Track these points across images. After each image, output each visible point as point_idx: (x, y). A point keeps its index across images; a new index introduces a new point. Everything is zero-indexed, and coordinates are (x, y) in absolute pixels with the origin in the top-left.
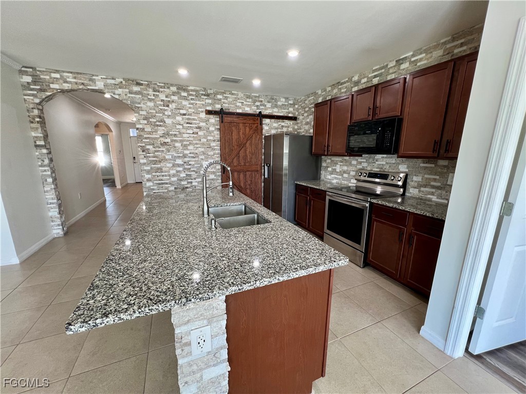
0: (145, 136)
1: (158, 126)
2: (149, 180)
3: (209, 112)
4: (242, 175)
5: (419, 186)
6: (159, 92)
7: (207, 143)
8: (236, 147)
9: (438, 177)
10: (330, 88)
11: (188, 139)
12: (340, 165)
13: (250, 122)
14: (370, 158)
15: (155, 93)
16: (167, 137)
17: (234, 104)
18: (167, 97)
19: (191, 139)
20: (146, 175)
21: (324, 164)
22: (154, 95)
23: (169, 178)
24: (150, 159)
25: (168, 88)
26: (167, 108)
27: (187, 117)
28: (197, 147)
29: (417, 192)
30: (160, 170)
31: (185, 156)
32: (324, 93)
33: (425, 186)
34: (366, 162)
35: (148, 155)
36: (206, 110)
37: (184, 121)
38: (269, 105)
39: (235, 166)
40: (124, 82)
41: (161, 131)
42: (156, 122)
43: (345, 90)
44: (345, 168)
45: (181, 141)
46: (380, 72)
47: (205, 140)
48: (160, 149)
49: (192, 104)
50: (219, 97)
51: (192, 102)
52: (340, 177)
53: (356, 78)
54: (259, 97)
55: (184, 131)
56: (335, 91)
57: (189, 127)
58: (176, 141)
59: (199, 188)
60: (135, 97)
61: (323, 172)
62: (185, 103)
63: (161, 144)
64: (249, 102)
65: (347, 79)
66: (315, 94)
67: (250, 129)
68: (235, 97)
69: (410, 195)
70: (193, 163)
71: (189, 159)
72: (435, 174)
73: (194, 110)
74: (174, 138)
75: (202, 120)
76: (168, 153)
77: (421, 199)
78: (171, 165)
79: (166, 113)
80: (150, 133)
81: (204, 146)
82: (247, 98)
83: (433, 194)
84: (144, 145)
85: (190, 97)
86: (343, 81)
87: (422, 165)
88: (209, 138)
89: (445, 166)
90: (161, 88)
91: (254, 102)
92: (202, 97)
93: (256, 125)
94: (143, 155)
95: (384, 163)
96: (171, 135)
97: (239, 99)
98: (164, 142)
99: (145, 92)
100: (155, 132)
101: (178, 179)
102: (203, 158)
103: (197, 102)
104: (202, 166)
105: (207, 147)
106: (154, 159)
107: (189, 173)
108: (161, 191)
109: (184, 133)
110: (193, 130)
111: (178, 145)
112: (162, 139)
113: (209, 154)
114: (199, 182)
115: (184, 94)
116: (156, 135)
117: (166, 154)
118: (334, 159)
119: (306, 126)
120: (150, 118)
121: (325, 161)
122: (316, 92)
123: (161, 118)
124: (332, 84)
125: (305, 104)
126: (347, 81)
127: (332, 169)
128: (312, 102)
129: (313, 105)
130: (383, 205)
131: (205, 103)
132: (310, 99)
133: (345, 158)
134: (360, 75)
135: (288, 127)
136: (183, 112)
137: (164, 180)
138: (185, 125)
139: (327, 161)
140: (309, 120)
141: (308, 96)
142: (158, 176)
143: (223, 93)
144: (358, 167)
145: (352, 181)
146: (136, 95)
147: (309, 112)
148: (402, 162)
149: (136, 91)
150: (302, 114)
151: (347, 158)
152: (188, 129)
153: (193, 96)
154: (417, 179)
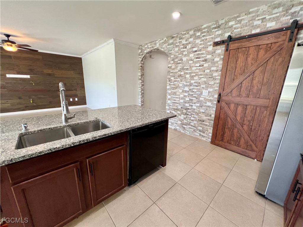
0: (171, 71)
1: (178, 63)
2: (169, 99)
3: (216, 44)
6: (182, 39)
7: (210, 73)
8: (239, 76)
11: (195, 71)
15: (180, 40)
16: (182, 71)
18: (186, 41)
19: (198, 71)
20: (168, 96)
22: (179, 42)
23: (179, 99)
24: (172, 86)
25: (188, 33)
26: (185, 49)
27: (197, 53)
28: (201, 78)
30: (175, 93)
31: (191, 85)
35: (171, 83)
36: (214, 42)
37: (195, 57)
40: (166, 39)
41: (179, 67)
42: (178, 61)
47: (208, 71)
48: (177, 80)
49: (203, 40)
50: (231, 23)
51: (203, 38)
55: (193, 65)
57: (197, 61)
58: (187, 73)
59: (196, 111)
60: (170, 47)
62: (198, 41)
63: (178, 76)
64: (276, 13)
67: (267, 52)
68: (254, 15)
70: (196, 90)
71: (193, 87)
73: (203, 46)
74: (186, 72)
75: (209, 53)
76: (181, 83)
78: (181, 91)
79: (184, 53)
80: (174, 69)
81: (207, 77)
82: (275, 8)
84: (170, 77)
85: (202, 35)
88: (212, 69)
90: (184, 35)
92: (213, 30)
93: (279, 44)
94: (169, 83)
96: (185, 69)
99: (175, 42)
100: (176, 68)
101: (184, 102)
102: (204, 87)
103: (207, 37)
104: (202, 93)
105: (209, 77)
106: (173, 86)
107: (191, 98)
108: (174, 107)
109: (193, 67)
110: (200, 63)
111: (188, 76)
112: (179, 73)
113: (209, 84)
114: (197, 106)
115: (198, 34)
116: (176, 70)
117: (180, 83)
120: (175, 59)
123: (181, 57)
131: (215, 35)
136: (195, 49)
137: (176, 101)
138: (194, 60)
142: (173, 98)
143: (237, 17)
146: (171, 45)
149: (171, 43)
152: (197, 63)
153: (205, 33)
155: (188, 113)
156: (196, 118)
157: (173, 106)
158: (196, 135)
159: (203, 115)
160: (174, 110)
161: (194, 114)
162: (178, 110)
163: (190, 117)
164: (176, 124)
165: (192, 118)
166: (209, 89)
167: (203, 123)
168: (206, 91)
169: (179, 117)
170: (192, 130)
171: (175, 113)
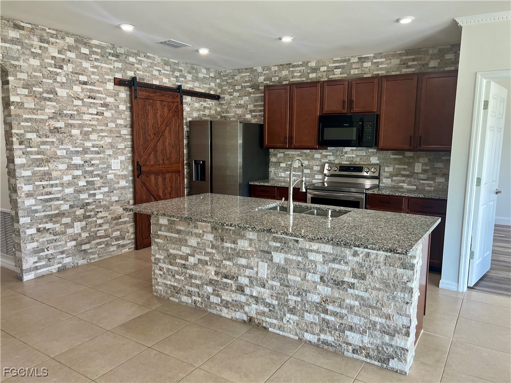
0: (25, 116)
1: (45, 99)
2: (29, 195)
3: (119, 82)
4: (160, 179)
5: (391, 176)
6: (48, 43)
7: (116, 129)
8: (152, 136)
9: (406, 167)
10: (276, 68)
11: (91, 123)
13: (169, 100)
14: (337, 151)
15: (42, 45)
16: (59, 118)
17: (149, 72)
18: (60, 52)
19: (95, 123)
20: (24, 186)
21: (273, 159)
22: (40, 47)
23: (61, 188)
24: (32, 157)
25: (63, 38)
26: (59, 71)
27: (89, 87)
28: (103, 137)
29: (390, 182)
30: (47, 175)
31: (86, 151)
32: (267, 72)
33: (397, 175)
34: (333, 155)
35: (29, 149)
36: (115, 78)
37: (85, 93)
38: (189, 77)
39: (152, 166)
41: (50, 108)
42: (43, 93)
43: (300, 74)
45: (81, 126)
46: (342, 64)
47: (114, 125)
48: (48, 140)
49: (96, 67)
50: (132, 59)
51: (96, 64)
52: (300, 173)
53: (313, 64)
54: (177, 64)
55: (84, 109)
56: (285, 73)
57: (91, 103)
59: (105, 203)
60: (11, 49)
61: (272, 170)
62: (86, 64)
63: (51, 131)
64: (167, 70)
65: (301, 63)
66: (252, 70)
67: (169, 110)
68: (151, 61)
69: (383, 185)
70: (97, 162)
71: (92, 156)
72: (404, 165)
73: (98, 77)
74: (71, 122)
75: (109, 94)
76: (61, 147)
77: (394, 188)
78: (63, 167)
79: (59, 79)
80: (33, 111)
81: (113, 135)
82: (165, 64)
83: (404, 182)
84: (22, 131)
85: (94, 56)
86: (295, 64)
87: (392, 156)
88: (119, 122)
89: (411, 157)
90: (52, 37)
91: (173, 71)
92: (110, 57)
93: (176, 104)
94: (21, 149)
95: (354, 156)
96: (66, 115)
97: (155, 65)
98: (55, 128)
99: (27, 41)
100: (41, 110)
101: (75, 191)
102: (111, 153)
103: (104, 65)
104: (109, 167)
105: (117, 137)
106: (39, 157)
107: (91, 179)
108: (48, 213)
109: (84, 113)
110: (97, 109)
111: (75, 132)
112: (51, 122)
113: (118, 147)
114: (104, 194)
115: (85, 51)
116: (42, 114)
117: (57, 147)
118: (289, 153)
119: (237, 110)
120: (34, 85)
121: (275, 155)
122: (254, 68)
123: (51, 86)
124: (279, 64)
125: (235, 80)
126: (302, 65)
127: (286, 165)
128: (247, 79)
129: (249, 84)
130: (379, 195)
131: (114, 67)
132: (242, 75)
133: (305, 151)
134: (318, 62)
135: (210, 108)
136: (83, 78)
137: (53, 194)
138: (85, 100)
139: (278, 156)
140: (242, 102)
141: (240, 71)
142: (44, 187)
143: (136, 55)
144: (322, 161)
145: (316, 177)
146: (13, 44)
147: (243, 93)
148: (373, 154)
149: (13, 37)
150: (229, 92)
151: (308, 151)
152: (90, 106)
153: (98, 55)
154: (388, 169)
155: (88, 214)
156: (107, 217)
157: (44, 211)
158: (112, 251)
159: (117, 207)
160: (51, 218)
161: (102, 210)
162: (64, 214)
163: (95, 219)
164: (62, 253)
165: (99, 221)
166: (119, 157)
167: (120, 220)
168: (116, 160)
169: (69, 231)
170: (103, 246)
171: (54, 226)
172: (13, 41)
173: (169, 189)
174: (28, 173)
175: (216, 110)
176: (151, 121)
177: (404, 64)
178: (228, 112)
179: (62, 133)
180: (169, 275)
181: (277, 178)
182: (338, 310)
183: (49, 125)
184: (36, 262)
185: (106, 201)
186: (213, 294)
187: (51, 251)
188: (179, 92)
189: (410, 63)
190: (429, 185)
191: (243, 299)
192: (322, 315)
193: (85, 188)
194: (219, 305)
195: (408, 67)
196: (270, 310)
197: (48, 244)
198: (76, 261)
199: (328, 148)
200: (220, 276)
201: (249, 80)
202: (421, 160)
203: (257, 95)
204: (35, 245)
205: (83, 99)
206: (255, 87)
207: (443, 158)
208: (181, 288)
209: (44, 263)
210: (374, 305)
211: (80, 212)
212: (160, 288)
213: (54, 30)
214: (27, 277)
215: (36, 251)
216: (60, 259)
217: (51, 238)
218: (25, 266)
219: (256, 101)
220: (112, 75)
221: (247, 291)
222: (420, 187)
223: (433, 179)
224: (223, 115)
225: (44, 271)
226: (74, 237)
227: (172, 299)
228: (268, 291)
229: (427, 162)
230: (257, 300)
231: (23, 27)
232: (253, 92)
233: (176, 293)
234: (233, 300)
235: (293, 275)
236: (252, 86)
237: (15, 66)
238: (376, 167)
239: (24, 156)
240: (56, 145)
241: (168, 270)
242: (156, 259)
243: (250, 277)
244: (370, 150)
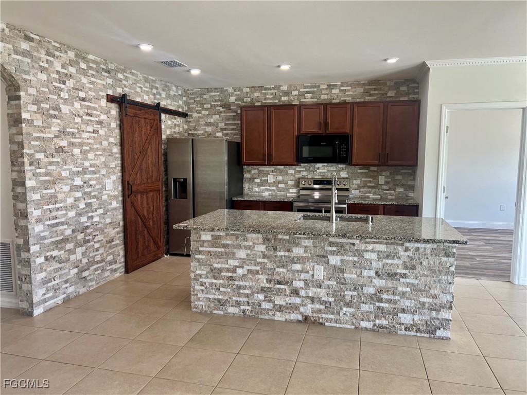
0: (35, 135)
1: (52, 116)
2: (39, 220)
3: (111, 99)
4: (145, 198)
5: (359, 187)
6: (53, 56)
7: (109, 148)
8: (138, 154)
9: (371, 180)
10: (248, 90)
11: (88, 141)
12: (274, 175)
13: (151, 117)
14: (310, 167)
15: (49, 58)
16: (63, 136)
17: (134, 89)
18: (63, 67)
19: (91, 141)
21: (247, 175)
22: (47, 60)
23: (65, 212)
24: (40, 179)
25: (66, 52)
26: (62, 86)
27: (87, 103)
28: (98, 156)
29: (358, 193)
30: (53, 199)
31: (85, 171)
32: (239, 93)
33: (363, 187)
34: (306, 171)
35: (38, 171)
36: (107, 95)
37: (84, 110)
38: (163, 94)
40: (7, 30)
41: (55, 126)
42: (49, 109)
43: (272, 96)
44: (280, 178)
46: (312, 90)
47: (107, 143)
48: (54, 160)
49: (92, 83)
50: (120, 76)
51: (93, 79)
52: (274, 188)
53: (285, 88)
54: (154, 81)
55: (83, 127)
56: (257, 95)
57: (89, 120)
60: (23, 62)
61: (246, 185)
62: (84, 80)
63: (56, 150)
64: (147, 87)
65: (273, 86)
66: (222, 91)
67: (151, 128)
68: (135, 78)
70: (94, 182)
71: (90, 176)
72: (370, 178)
73: (93, 94)
74: (73, 140)
75: (103, 111)
76: (65, 167)
77: (362, 198)
78: (66, 188)
79: (62, 95)
80: (41, 129)
81: (106, 154)
82: (145, 81)
83: (370, 192)
84: (32, 151)
85: (91, 72)
86: (267, 87)
87: (359, 171)
88: (110, 140)
89: (375, 171)
90: (56, 50)
91: (152, 89)
92: (104, 73)
93: (156, 122)
94: (31, 170)
95: (326, 171)
96: (69, 133)
97: (138, 82)
98: (60, 147)
100: (48, 127)
101: (76, 214)
102: (105, 173)
103: (98, 81)
104: (104, 187)
105: (109, 155)
106: (47, 178)
107: (89, 201)
108: (55, 239)
109: (83, 131)
110: (93, 127)
111: (76, 151)
112: (56, 140)
113: (111, 167)
114: (99, 216)
115: (84, 66)
116: (49, 132)
117: (61, 168)
118: (263, 169)
119: (207, 127)
120: (42, 102)
121: (249, 172)
122: (225, 88)
123: (56, 103)
124: (251, 86)
125: (203, 99)
126: (274, 89)
127: (261, 180)
128: (217, 98)
129: (219, 103)
130: (359, 204)
131: (106, 83)
132: (211, 94)
133: (279, 167)
134: (290, 86)
135: (179, 126)
136: (82, 95)
137: (59, 218)
138: (84, 117)
139: (252, 172)
140: (212, 120)
141: (209, 90)
142: (50, 211)
143: (123, 71)
144: (296, 176)
145: (291, 191)
146: (24, 56)
147: (213, 111)
148: (343, 169)
149: (24, 49)
150: (197, 110)
151: (282, 167)
152: (88, 124)
153: (93, 71)
154: (357, 182)
155: (87, 238)
156: (102, 240)
157: (51, 237)
158: (107, 277)
159: (110, 229)
160: (58, 245)
161: (98, 233)
162: (68, 239)
163: (93, 243)
164: (66, 282)
165: (97, 245)
166: (112, 177)
167: (113, 243)
168: (109, 180)
169: (73, 257)
170: (100, 271)
171: (59, 253)
172: (25, 54)
173: (152, 208)
174: (37, 197)
175: (183, 128)
176: (137, 139)
177: (367, 92)
178: (196, 130)
179: (65, 153)
180: (212, 289)
181: (251, 193)
182: (392, 297)
183: (55, 144)
184: (45, 294)
185: (101, 223)
186: (264, 301)
187: (57, 281)
188: (158, 110)
189: (372, 92)
190: (391, 194)
191: (298, 300)
192: (377, 304)
193: (85, 210)
194: (271, 310)
195: (370, 95)
196: (326, 307)
197: (55, 273)
198: (78, 290)
199: (302, 164)
200: (272, 283)
201: (219, 99)
202: (384, 173)
203: (228, 114)
204: (43, 275)
205: (82, 117)
206: (227, 106)
207: (402, 171)
208: (227, 300)
209: (51, 294)
210: (423, 288)
211: (80, 236)
212: (201, 303)
213: (58, 43)
214: (38, 311)
215: (45, 282)
216: (64, 288)
217: (57, 267)
218: (36, 299)
219: (228, 119)
220: (105, 92)
221: (302, 293)
222: (384, 196)
223: (394, 190)
224: (190, 132)
225: (51, 303)
226: (76, 264)
227: (215, 312)
228: (324, 290)
229: (389, 175)
230: (312, 300)
231: (33, 38)
232: (224, 111)
233: (221, 306)
234: (287, 304)
235: (350, 273)
236: (222, 105)
237: (26, 80)
238: (347, 180)
239: (34, 178)
240: (60, 165)
241: (211, 284)
242: (196, 275)
243: (305, 281)
244: (339, 166)
